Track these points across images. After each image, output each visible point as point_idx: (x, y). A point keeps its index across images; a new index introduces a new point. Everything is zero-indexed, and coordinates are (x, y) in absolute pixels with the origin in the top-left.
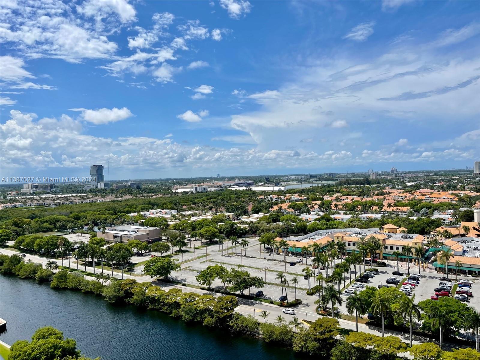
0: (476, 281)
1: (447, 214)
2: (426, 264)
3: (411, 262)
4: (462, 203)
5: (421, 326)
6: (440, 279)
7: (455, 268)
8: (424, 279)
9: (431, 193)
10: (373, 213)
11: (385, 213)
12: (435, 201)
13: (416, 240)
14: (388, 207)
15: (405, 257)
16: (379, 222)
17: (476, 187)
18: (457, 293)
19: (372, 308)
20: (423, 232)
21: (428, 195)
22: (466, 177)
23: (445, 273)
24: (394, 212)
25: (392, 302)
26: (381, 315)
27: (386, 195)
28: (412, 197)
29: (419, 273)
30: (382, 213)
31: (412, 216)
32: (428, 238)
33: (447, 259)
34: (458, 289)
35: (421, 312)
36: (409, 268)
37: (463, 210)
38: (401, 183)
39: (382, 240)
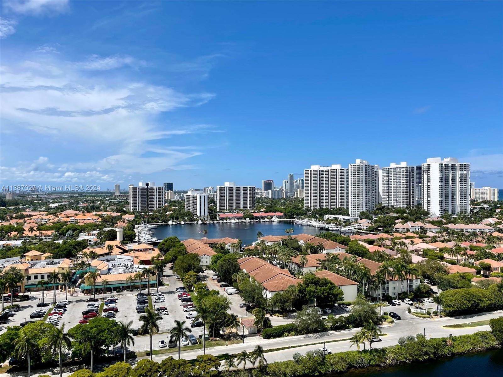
0: (121, 296)
1: (92, 235)
2: (73, 288)
3: (57, 289)
4: (105, 223)
5: (70, 356)
6: (87, 302)
7: (101, 287)
8: (71, 304)
9: (77, 215)
10: (11, 240)
11: (26, 238)
12: (80, 222)
13: (63, 264)
14: (29, 231)
15: (51, 285)
16: (20, 250)
17: (117, 208)
18: (104, 312)
19: (16, 351)
20: (69, 255)
21: (74, 216)
22: (108, 199)
23: (92, 294)
24: (38, 236)
25: (38, 338)
26: (26, 357)
27: (26, 219)
28: (57, 219)
29: (67, 299)
30: (22, 239)
31: (57, 240)
32: (74, 261)
33: (95, 280)
34: (105, 307)
35: (72, 340)
36: (55, 296)
38: (44, 204)
39: (24, 270)
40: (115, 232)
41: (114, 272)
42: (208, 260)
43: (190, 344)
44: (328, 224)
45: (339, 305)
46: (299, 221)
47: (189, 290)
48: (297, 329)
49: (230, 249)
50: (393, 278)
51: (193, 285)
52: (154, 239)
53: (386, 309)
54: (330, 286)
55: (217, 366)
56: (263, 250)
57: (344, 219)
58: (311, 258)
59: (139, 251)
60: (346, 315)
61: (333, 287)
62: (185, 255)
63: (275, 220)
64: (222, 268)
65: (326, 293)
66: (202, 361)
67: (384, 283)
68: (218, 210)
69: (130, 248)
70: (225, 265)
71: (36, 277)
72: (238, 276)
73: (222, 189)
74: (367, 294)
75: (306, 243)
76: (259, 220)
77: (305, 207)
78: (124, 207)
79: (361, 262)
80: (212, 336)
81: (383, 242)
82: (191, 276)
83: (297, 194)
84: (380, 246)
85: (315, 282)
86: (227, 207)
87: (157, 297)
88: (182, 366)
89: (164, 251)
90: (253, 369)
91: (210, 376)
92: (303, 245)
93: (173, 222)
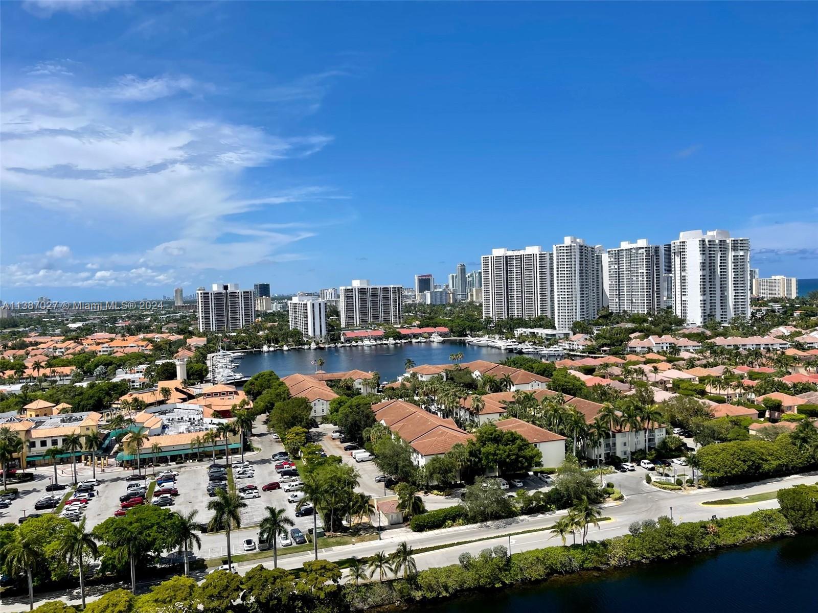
0: (183, 469)
1: (138, 372)
2: (105, 459)
3: (80, 461)
4: (158, 352)
5: (98, 568)
6: (128, 480)
7: (151, 456)
8: (102, 485)
9: (112, 340)
10: (4, 384)
11: (29, 380)
12: (117, 352)
13: (87, 421)
14: (34, 369)
15: (68, 455)
16: (17, 400)
17: (178, 327)
18: (156, 496)
20: (99, 406)
21: (107, 342)
22: (163, 312)
23: (136, 468)
24: (48, 377)
25: (45, 542)
26: (26, 572)
27: (30, 348)
28: (79, 348)
29: (94, 478)
30: (23, 383)
31: (80, 382)
32: (108, 415)
33: (139, 445)
34: (157, 488)
35: (99, 544)
36: (76, 473)
37: (161, 364)
38: (59, 324)
39: (24, 433)
40: (174, 366)
41: (170, 432)
42: (325, 407)
43: (294, 544)
44: (520, 343)
45: (536, 473)
46: (475, 340)
47: (294, 456)
48: (468, 515)
49: (360, 389)
50: (623, 429)
51: (299, 448)
52: (238, 376)
53: (611, 478)
54: (519, 444)
55: (335, 577)
56: (414, 389)
57: (547, 335)
58: (491, 398)
59: (212, 396)
60: (546, 489)
61: (525, 445)
62: (287, 401)
63: (436, 339)
64: (346, 420)
65: (513, 454)
66: (311, 571)
67: (608, 436)
68: (343, 325)
69: (198, 391)
70: (351, 415)
71: (44, 444)
72: (372, 433)
73: (349, 293)
74: (581, 455)
75: (483, 376)
76: (409, 340)
77: (484, 317)
78: (190, 325)
79: (571, 404)
80: (329, 530)
81: (609, 370)
82: (297, 434)
83: (472, 295)
84: (604, 377)
85: (495, 437)
86: (357, 321)
87: (240, 470)
88: (278, 580)
89: (253, 394)
90: (395, 580)
91: (325, 594)
92: (479, 378)
93: (269, 347)
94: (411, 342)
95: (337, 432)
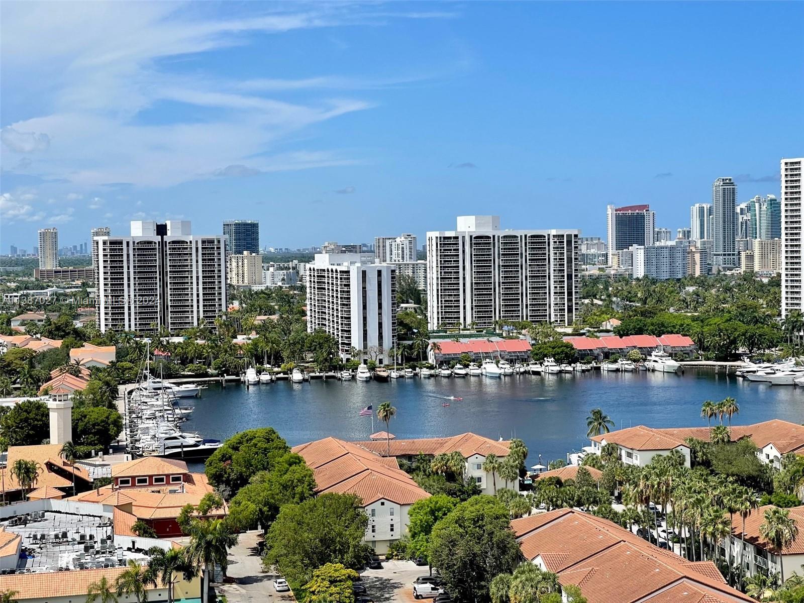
40: (43, 413)
41: (40, 565)
42: (396, 519)
46: (760, 370)
49: (479, 480)
52: (190, 439)
56: (613, 485)
59: (133, 485)
62: (310, 502)
63: (662, 364)
64: (451, 554)
68: (433, 325)
69: (100, 473)
70: (462, 542)
72: (515, 586)
73: (448, 245)
76: (594, 364)
77: (784, 313)
78: (76, 317)
82: (333, 582)
83: (750, 258)
86: (468, 316)
89: (227, 483)
92: (776, 464)
93: (259, 372)
94: (598, 369)
95: (425, 580)
